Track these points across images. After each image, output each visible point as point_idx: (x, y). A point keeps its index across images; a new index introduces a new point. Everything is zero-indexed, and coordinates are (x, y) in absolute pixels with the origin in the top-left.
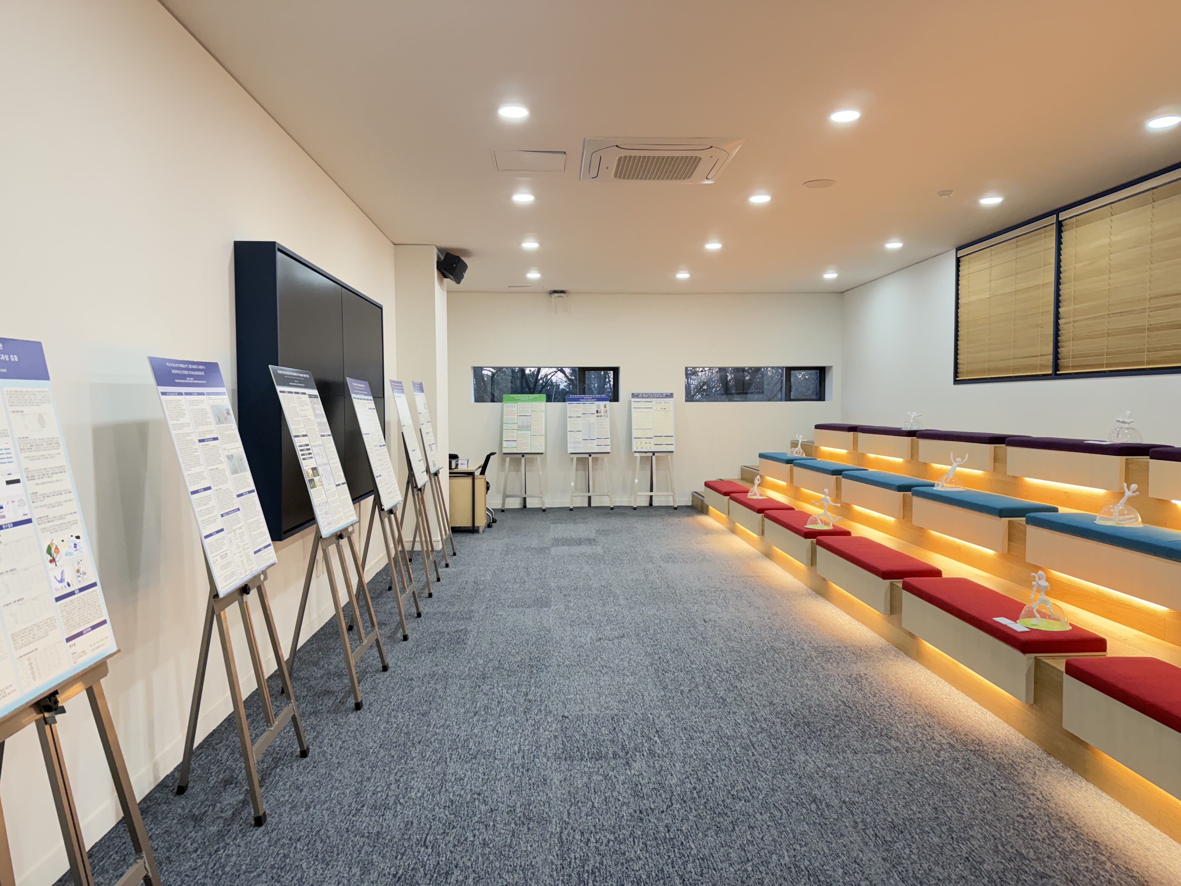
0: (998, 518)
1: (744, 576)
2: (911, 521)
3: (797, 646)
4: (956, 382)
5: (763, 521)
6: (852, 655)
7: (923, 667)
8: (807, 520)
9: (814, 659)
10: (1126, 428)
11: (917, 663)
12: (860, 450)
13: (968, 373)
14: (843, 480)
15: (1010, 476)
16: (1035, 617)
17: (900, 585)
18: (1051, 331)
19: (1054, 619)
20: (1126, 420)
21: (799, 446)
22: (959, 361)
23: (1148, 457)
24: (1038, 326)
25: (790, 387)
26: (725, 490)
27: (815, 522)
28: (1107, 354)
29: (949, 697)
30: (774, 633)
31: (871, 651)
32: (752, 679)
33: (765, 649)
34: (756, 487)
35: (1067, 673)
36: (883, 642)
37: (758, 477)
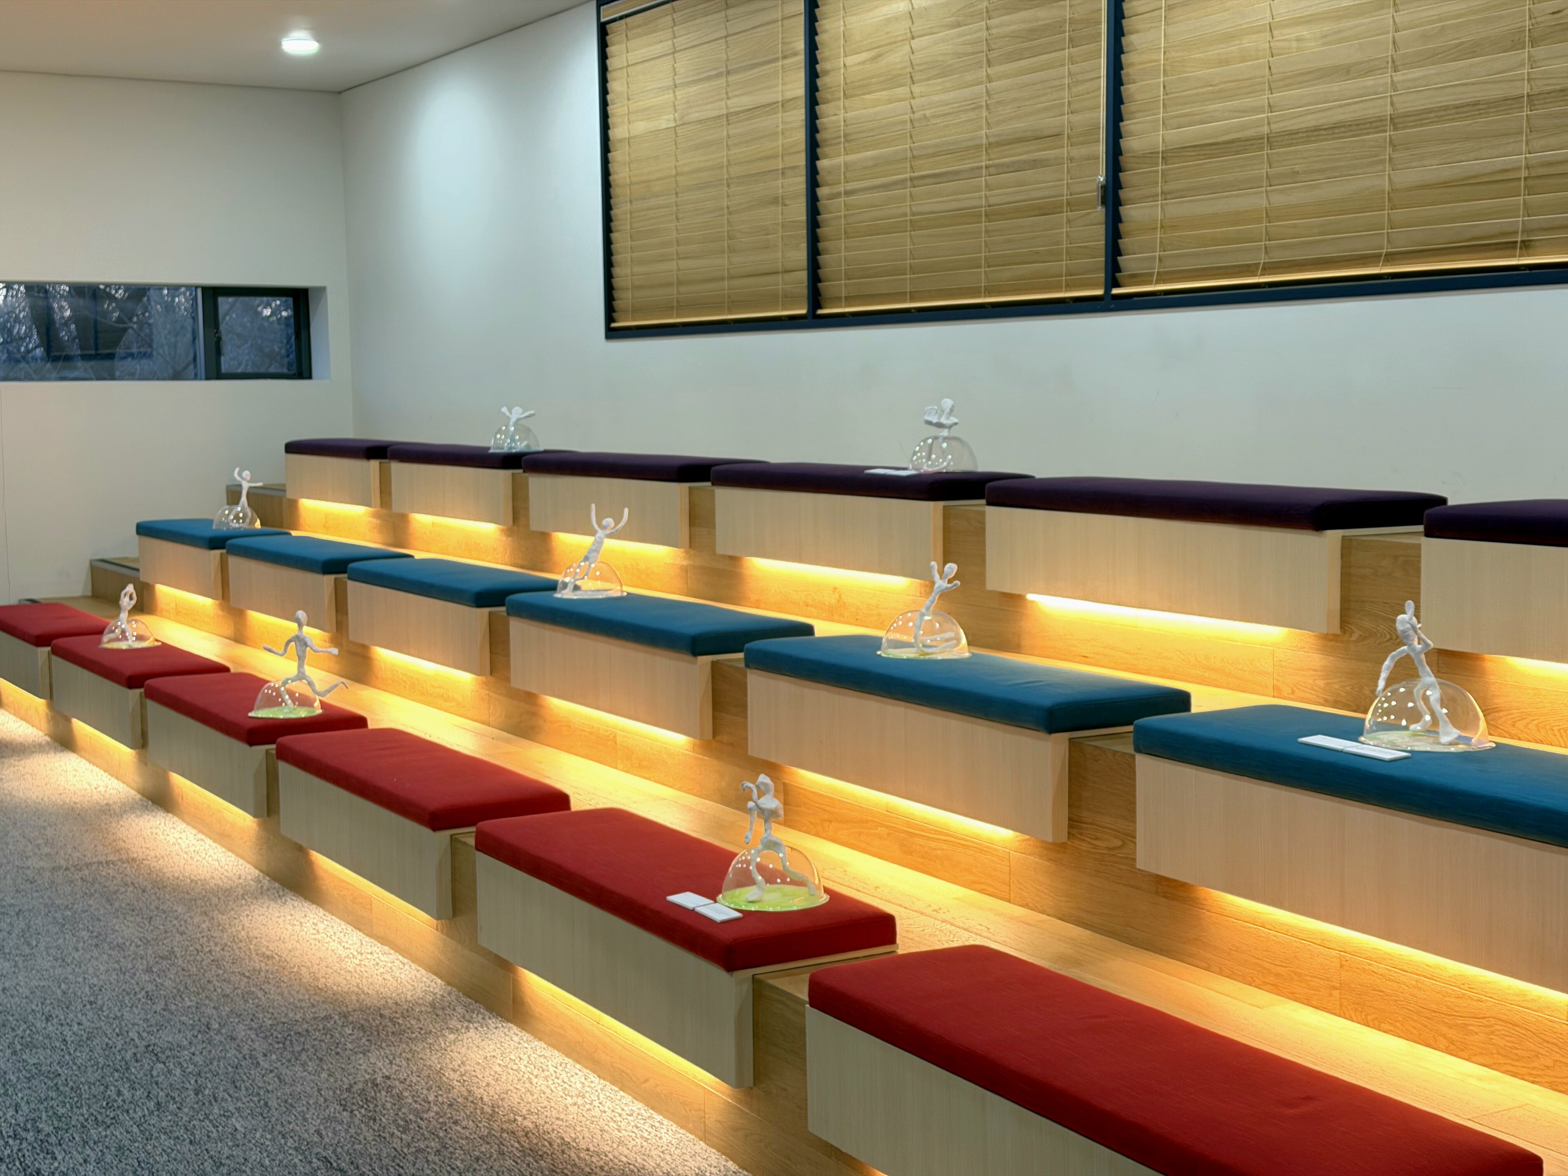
0: (690, 658)
1: (88, 865)
2: (507, 679)
3: (219, 1032)
4: (612, 333)
5: (143, 707)
6: (358, 1033)
7: (526, 1036)
8: (254, 699)
9: (261, 1059)
10: (945, 439)
11: (515, 1029)
12: (396, 508)
13: (638, 311)
14: (350, 584)
15: (723, 556)
16: (751, 882)
17: (472, 841)
18: (799, 211)
19: (793, 883)
20: (943, 420)
21: (244, 499)
22: (616, 282)
23: (984, 502)
24: (775, 201)
25: (219, 340)
26: (36, 630)
27: (275, 701)
28: (913, 270)
29: (580, 1101)
30: (159, 1007)
31: (407, 1013)
32: (85, 1143)
33: (128, 1056)
34: (124, 616)
35: (812, 1005)
36: (436, 985)
37: (130, 588)
